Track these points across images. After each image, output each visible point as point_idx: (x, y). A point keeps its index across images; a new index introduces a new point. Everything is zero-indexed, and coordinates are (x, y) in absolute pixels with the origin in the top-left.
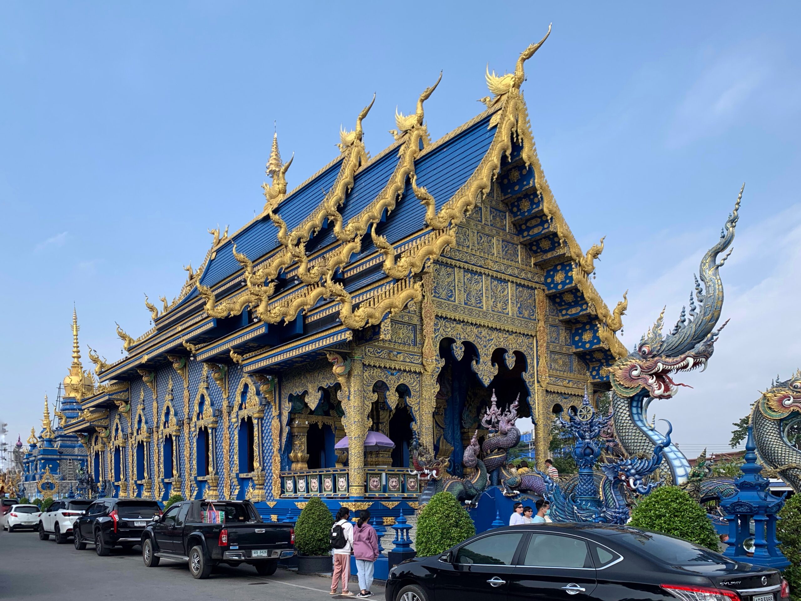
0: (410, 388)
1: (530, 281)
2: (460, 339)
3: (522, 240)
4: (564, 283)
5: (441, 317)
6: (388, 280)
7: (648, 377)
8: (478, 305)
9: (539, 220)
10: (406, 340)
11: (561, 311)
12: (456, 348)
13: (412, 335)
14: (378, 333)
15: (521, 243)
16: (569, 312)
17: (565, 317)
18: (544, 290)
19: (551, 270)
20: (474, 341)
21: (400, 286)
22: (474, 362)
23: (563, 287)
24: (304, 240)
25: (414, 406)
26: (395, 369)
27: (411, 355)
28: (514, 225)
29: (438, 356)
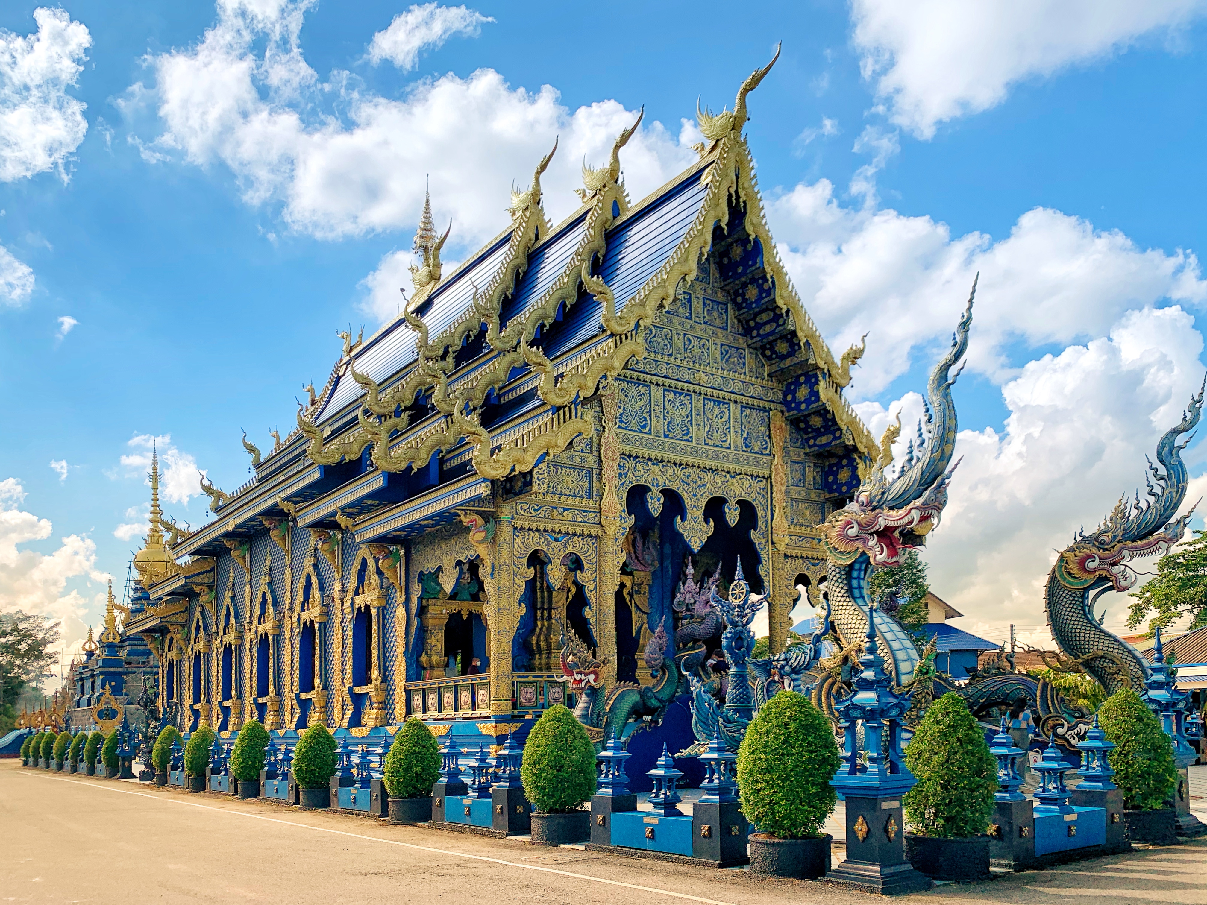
0: (583, 558)
1: (761, 399)
2: (657, 486)
3: (750, 342)
4: (808, 401)
5: (630, 456)
6: (545, 408)
7: (869, 536)
8: (685, 438)
9: (772, 314)
10: (576, 492)
11: (807, 440)
12: (652, 499)
13: (587, 483)
14: (530, 483)
15: (749, 346)
16: (818, 442)
17: (812, 450)
18: (782, 412)
19: (791, 383)
20: (678, 489)
21: (562, 417)
22: (679, 518)
23: (807, 407)
24: (454, 349)
25: (588, 585)
26: (560, 532)
27: (584, 511)
28: (739, 321)
29: (624, 511)
